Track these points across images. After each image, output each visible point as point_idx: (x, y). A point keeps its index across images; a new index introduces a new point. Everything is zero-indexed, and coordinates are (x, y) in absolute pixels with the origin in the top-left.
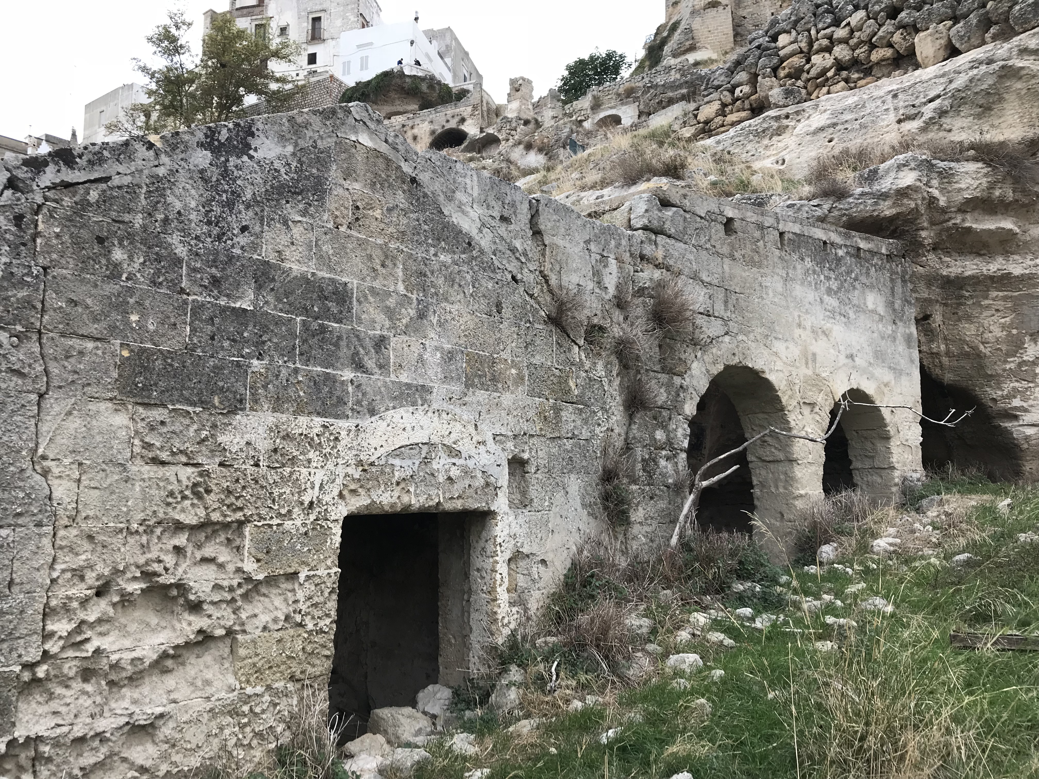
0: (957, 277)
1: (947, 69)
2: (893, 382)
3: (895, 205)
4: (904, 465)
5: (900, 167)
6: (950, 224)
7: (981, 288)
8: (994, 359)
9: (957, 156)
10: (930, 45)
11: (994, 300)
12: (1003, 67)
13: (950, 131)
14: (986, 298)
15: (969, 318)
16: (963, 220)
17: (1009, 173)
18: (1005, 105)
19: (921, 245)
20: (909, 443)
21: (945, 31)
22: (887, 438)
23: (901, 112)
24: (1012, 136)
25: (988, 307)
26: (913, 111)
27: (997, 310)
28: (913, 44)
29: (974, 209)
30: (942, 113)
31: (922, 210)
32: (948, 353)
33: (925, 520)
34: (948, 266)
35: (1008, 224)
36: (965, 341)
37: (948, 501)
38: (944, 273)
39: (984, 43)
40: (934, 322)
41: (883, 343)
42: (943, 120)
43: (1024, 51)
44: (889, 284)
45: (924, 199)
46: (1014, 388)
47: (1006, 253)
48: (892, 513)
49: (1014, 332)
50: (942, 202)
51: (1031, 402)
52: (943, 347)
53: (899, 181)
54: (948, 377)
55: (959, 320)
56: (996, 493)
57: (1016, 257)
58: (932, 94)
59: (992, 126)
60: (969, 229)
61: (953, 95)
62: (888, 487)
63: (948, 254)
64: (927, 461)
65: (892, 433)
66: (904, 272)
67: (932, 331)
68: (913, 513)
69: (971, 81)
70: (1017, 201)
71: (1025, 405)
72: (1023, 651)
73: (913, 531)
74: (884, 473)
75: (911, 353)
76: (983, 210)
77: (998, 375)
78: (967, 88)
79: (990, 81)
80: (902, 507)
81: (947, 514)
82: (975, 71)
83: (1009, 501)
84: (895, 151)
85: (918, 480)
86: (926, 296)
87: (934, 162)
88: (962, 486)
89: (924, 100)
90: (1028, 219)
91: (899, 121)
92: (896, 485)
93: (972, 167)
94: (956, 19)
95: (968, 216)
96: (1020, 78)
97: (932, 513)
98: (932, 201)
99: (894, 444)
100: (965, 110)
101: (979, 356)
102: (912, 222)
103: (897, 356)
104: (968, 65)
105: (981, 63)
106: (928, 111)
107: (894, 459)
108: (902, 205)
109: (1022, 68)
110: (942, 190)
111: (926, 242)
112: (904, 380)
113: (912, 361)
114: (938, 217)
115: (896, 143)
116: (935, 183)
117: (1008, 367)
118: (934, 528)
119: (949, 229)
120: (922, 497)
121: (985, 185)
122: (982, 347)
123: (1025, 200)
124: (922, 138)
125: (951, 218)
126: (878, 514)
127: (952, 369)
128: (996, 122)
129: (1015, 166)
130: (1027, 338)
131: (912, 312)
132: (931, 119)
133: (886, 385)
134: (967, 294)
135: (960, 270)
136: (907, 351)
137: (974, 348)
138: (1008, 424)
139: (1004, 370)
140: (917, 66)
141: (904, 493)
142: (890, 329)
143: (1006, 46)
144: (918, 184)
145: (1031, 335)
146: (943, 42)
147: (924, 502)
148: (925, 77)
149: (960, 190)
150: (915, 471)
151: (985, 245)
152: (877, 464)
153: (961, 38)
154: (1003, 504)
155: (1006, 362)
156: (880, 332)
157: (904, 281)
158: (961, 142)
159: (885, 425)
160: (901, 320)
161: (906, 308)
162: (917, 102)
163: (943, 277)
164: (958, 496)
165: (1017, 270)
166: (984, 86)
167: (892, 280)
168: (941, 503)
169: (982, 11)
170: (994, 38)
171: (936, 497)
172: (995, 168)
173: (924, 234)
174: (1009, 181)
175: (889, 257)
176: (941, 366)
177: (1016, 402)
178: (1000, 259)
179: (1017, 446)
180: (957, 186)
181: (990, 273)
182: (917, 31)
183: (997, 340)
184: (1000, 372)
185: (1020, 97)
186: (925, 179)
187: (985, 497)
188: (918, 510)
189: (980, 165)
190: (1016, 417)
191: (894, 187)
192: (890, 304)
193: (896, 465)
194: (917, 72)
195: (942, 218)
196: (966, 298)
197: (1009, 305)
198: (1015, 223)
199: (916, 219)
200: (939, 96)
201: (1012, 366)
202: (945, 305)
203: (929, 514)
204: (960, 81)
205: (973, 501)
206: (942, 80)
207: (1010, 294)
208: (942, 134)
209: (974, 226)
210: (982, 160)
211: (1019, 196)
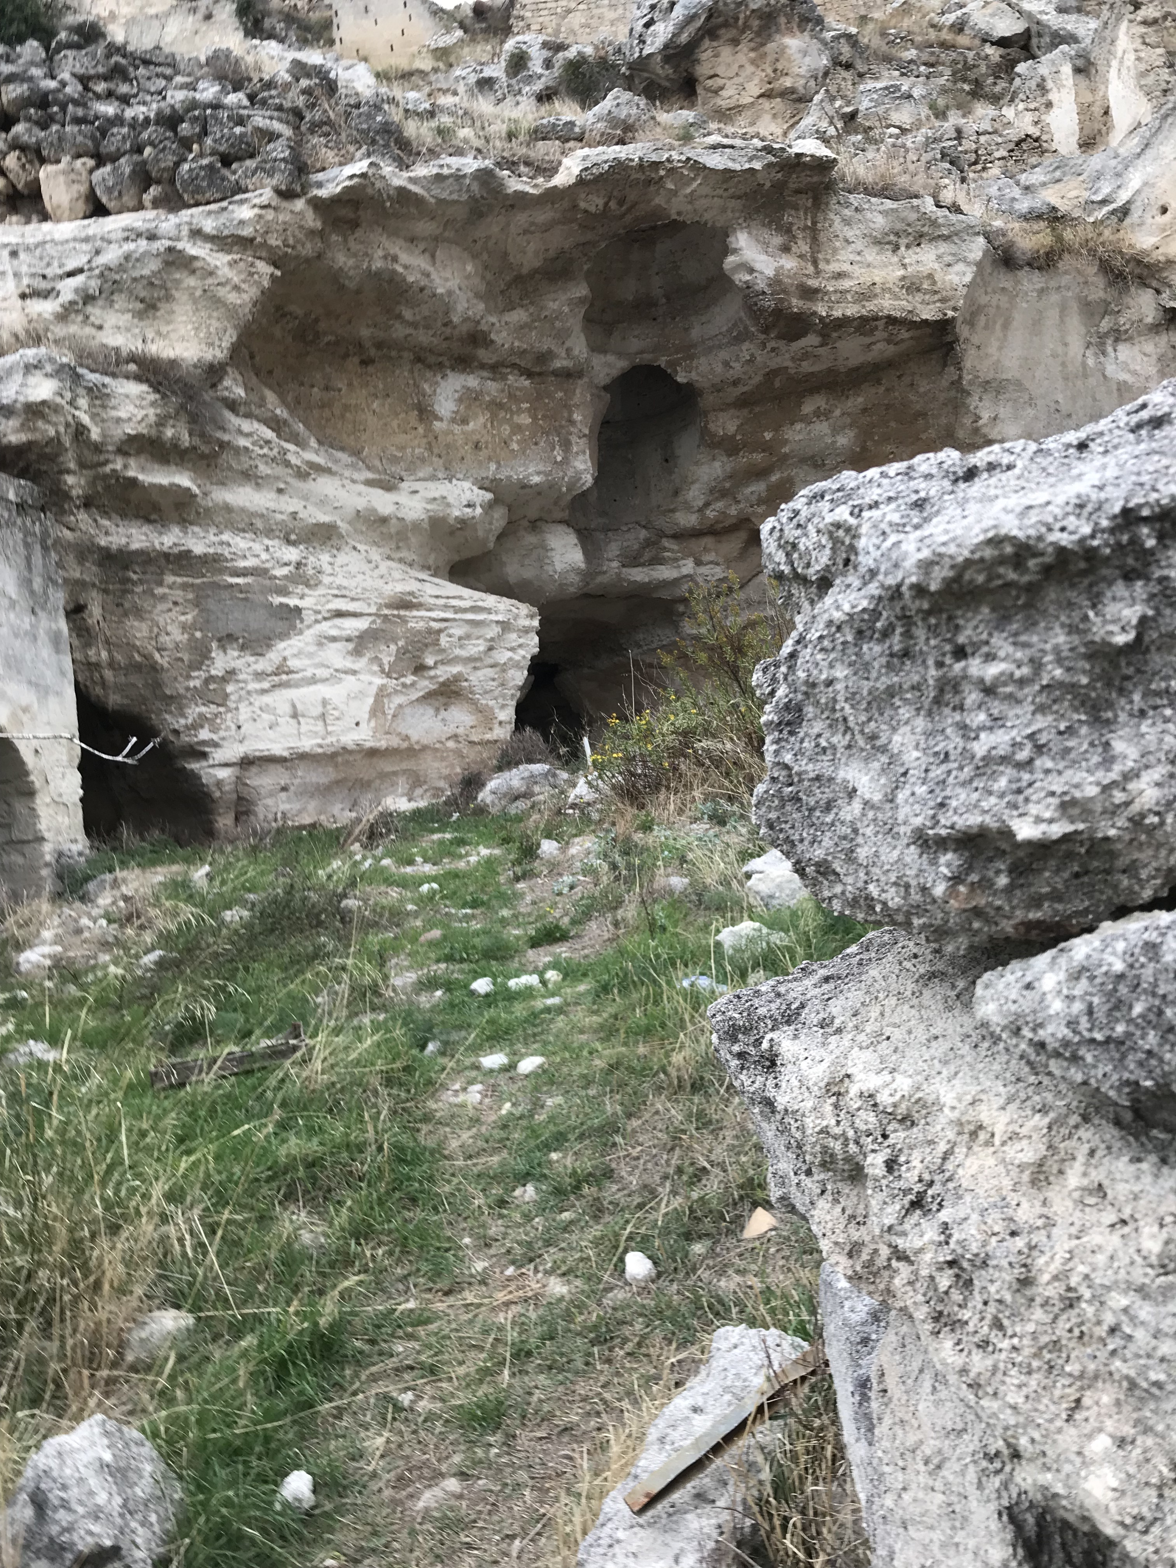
0: (120, 551)
1: (91, 232)
2: (36, 706)
3: (23, 427)
4: (59, 832)
5: (30, 368)
6: (108, 469)
7: (152, 569)
8: (174, 673)
9: (112, 368)
10: (63, 187)
11: (170, 587)
12: (170, 250)
13: (100, 328)
14: (160, 584)
15: (139, 613)
16: (125, 467)
17: (183, 407)
18: (176, 308)
19: (67, 496)
20: (65, 799)
21: (85, 174)
22: (30, 793)
23: (26, 281)
24: (186, 355)
25: (163, 598)
26: (44, 285)
27: (175, 603)
28: (37, 180)
29: (139, 452)
30: (88, 299)
31: (67, 441)
32: (112, 664)
33: (95, 912)
34: (107, 533)
35: (184, 480)
36: (134, 646)
37: (124, 880)
38: (103, 543)
39: (140, 207)
40: (91, 616)
41: (17, 643)
42: (89, 309)
43: (197, 234)
44: (21, 550)
45: (67, 425)
46: (201, 716)
47: (184, 522)
48: (45, 907)
49: (198, 634)
50: (95, 434)
51: (222, 733)
52: (104, 654)
53: (29, 391)
54: (114, 700)
55: (126, 614)
56: (188, 861)
57: (196, 529)
58: (70, 266)
59: (159, 333)
60: (134, 482)
61: (102, 275)
62: (34, 869)
63: (106, 514)
64: (91, 826)
65: (38, 785)
66: (45, 534)
67: (88, 630)
68: (78, 904)
69: (127, 258)
70: (194, 448)
71: (215, 737)
72: (249, 1073)
73: (79, 931)
74: (27, 849)
75: (59, 661)
76: (152, 455)
77: (180, 696)
78: (121, 268)
79: (154, 265)
80: (58, 897)
81: (126, 899)
82: (131, 246)
83: (207, 868)
84: (19, 342)
85: (80, 854)
86: (77, 575)
87: (80, 370)
88: (142, 856)
89: (60, 272)
90: (209, 477)
91: (23, 296)
92: (47, 865)
93: (135, 389)
94: (101, 160)
95: (132, 462)
96: (193, 272)
97: (105, 900)
98: (80, 431)
99: (42, 803)
100: (120, 301)
101: (155, 667)
102: (53, 458)
103: (40, 665)
104: (121, 235)
105: (139, 235)
106: (68, 289)
107: (43, 826)
108: (35, 429)
109: (195, 258)
110: (93, 416)
111: (74, 493)
112: (53, 702)
113: (63, 673)
114: (90, 457)
115: (19, 329)
116: (83, 402)
117: (192, 684)
118: (110, 921)
119: (105, 477)
120: (88, 879)
121: (152, 419)
122: (157, 656)
123: (205, 449)
124: (60, 331)
125: (107, 462)
126: (24, 912)
127: (119, 688)
128: (164, 329)
129: (191, 398)
130: (214, 645)
131: (59, 598)
132: (72, 303)
133: (25, 710)
134: (135, 577)
135: (124, 541)
136: (54, 657)
137: (147, 657)
138: (194, 765)
139: (188, 689)
140: (45, 217)
141: (60, 877)
142: (27, 621)
143: (173, 219)
144: (58, 400)
145: (220, 640)
146: (83, 188)
147: (91, 886)
148: (57, 237)
149: (119, 420)
150: (75, 841)
151: (156, 508)
152: (16, 835)
153: (109, 190)
154: (200, 874)
155: (189, 677)
156: (12, 626)
157: (45, 548)
158: (117, 350)
159: (27, 773)
160: (43, 609)
161: (51, 591)
162: (49, 272)
163: (100, 548)
164: (137, 871)
165: (199, 549)
166: (146, 272)
167: (27, 545)
168: (115, 884)
169: (136, 157)
170: (156, 204)
171: (108, 877)
172: (164, 396)
173: (70, 480)
174: (184, 418)
175: (21, 507)
176: (103, 683)
177: (204, 734)
178: (176, 530)
179: (208, 795)
180: (114, 413)
181: (165, 549)
182: (43, 161)
183: (177, 647)
184: (182, 691)
185: (195, 301)
186: (68, 395)
187: (175, 868)
188: (84, 899)
189: (144, 387)
190: (204, 755)
191: (22, 399)
192: (26, 583)
193: (46, 835)
194: (47, 226)
195: (95, 459)
196: (134, 583)
197: (190, 596)
198: (193, 480)
199: (57, 455)
200: (81, 271)
201: (197, 683)
202: (106, 591)
203: (101, 901)
204: (111, 256)
205: (159, 875)
206: (85, 247)
207: (190, 580)
208: (89, 330)
209: (141, 477)
210: (147, 381)
211: (197, 441)
